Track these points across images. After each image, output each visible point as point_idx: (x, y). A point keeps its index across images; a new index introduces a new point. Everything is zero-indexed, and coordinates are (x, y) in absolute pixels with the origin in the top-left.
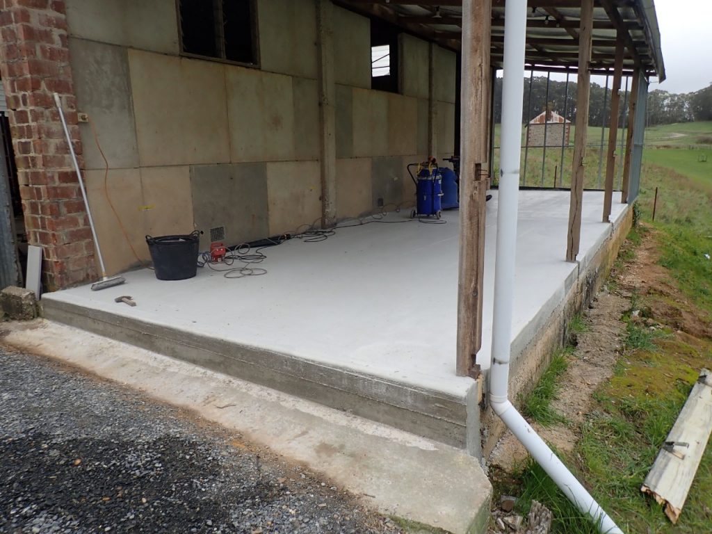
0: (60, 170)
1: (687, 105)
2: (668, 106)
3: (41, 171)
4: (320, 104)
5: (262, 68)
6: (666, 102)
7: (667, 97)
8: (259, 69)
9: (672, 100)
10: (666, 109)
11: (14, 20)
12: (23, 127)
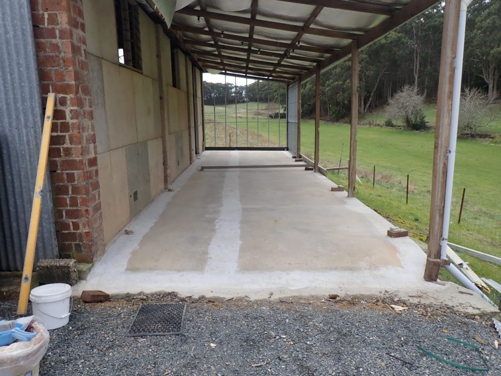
0: (88, 157)
1: (244, 93)
2: (234, 93)
3: (78, 159)
4: (161, 98)
5: (144, 73)
6: (233, 90)
7: (233, 88)
8: (142, 74)
9: (236, 89)
10: (233, 95)
11: (58, 36)
12: (57, 123)
